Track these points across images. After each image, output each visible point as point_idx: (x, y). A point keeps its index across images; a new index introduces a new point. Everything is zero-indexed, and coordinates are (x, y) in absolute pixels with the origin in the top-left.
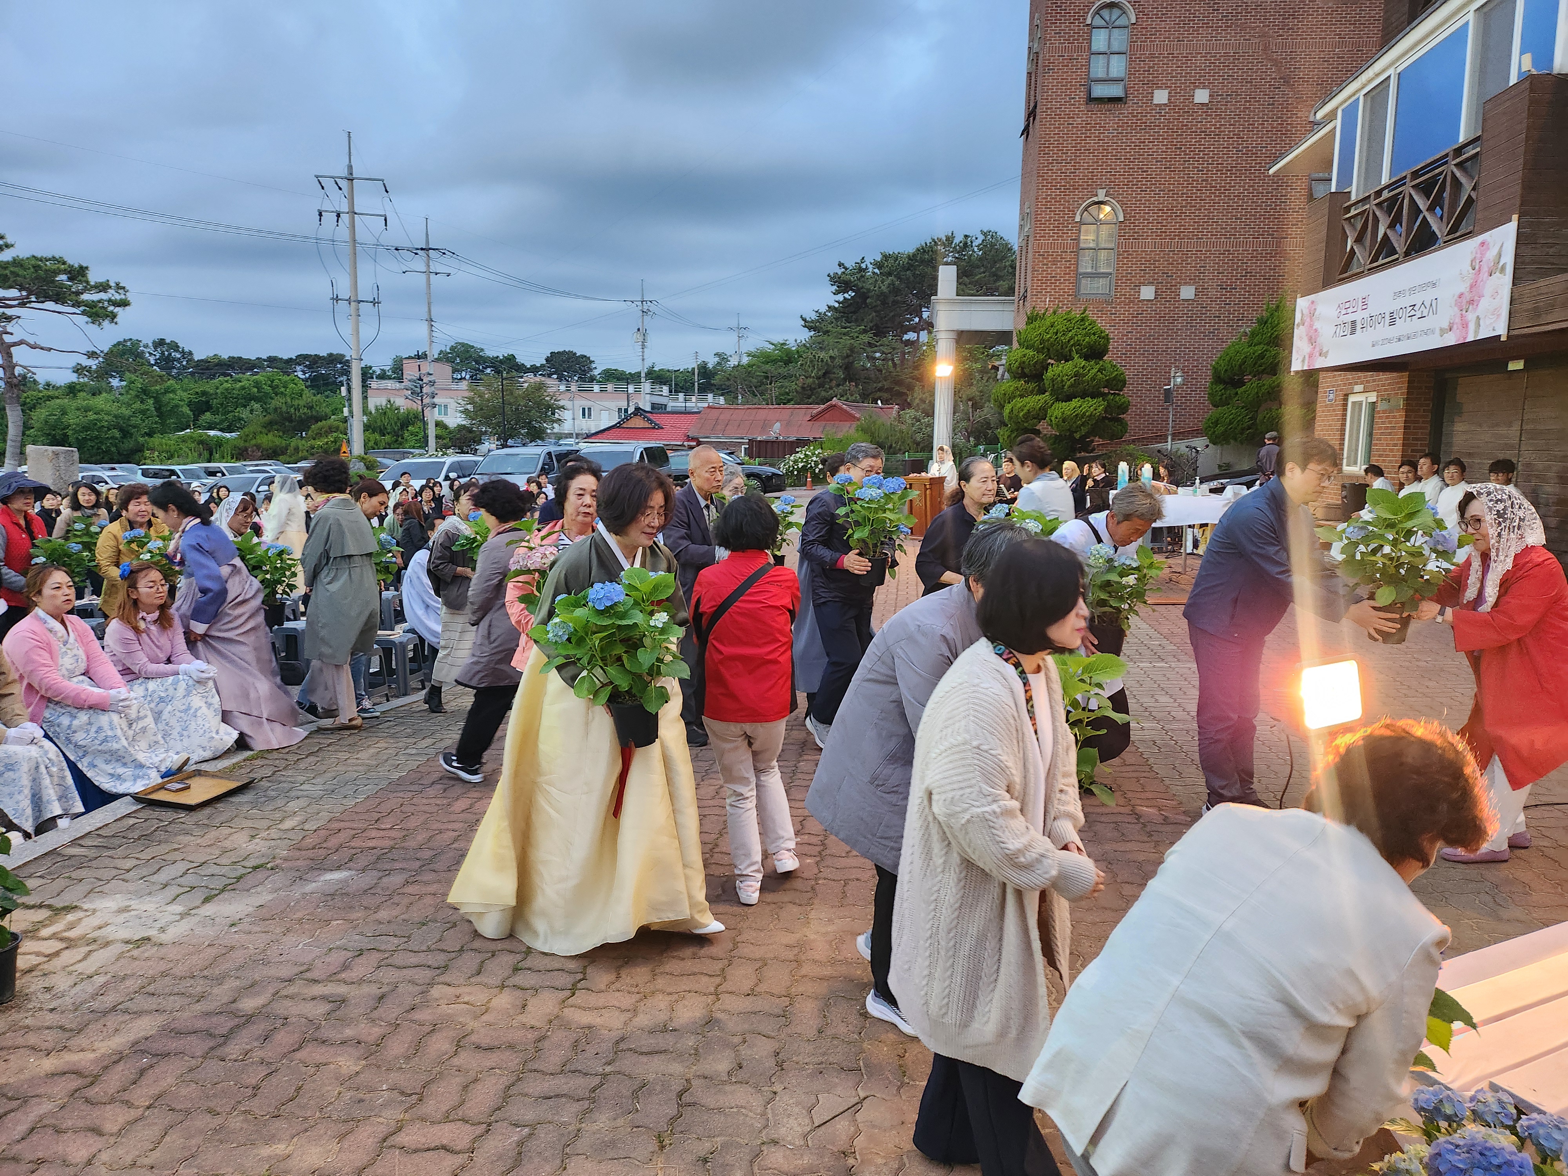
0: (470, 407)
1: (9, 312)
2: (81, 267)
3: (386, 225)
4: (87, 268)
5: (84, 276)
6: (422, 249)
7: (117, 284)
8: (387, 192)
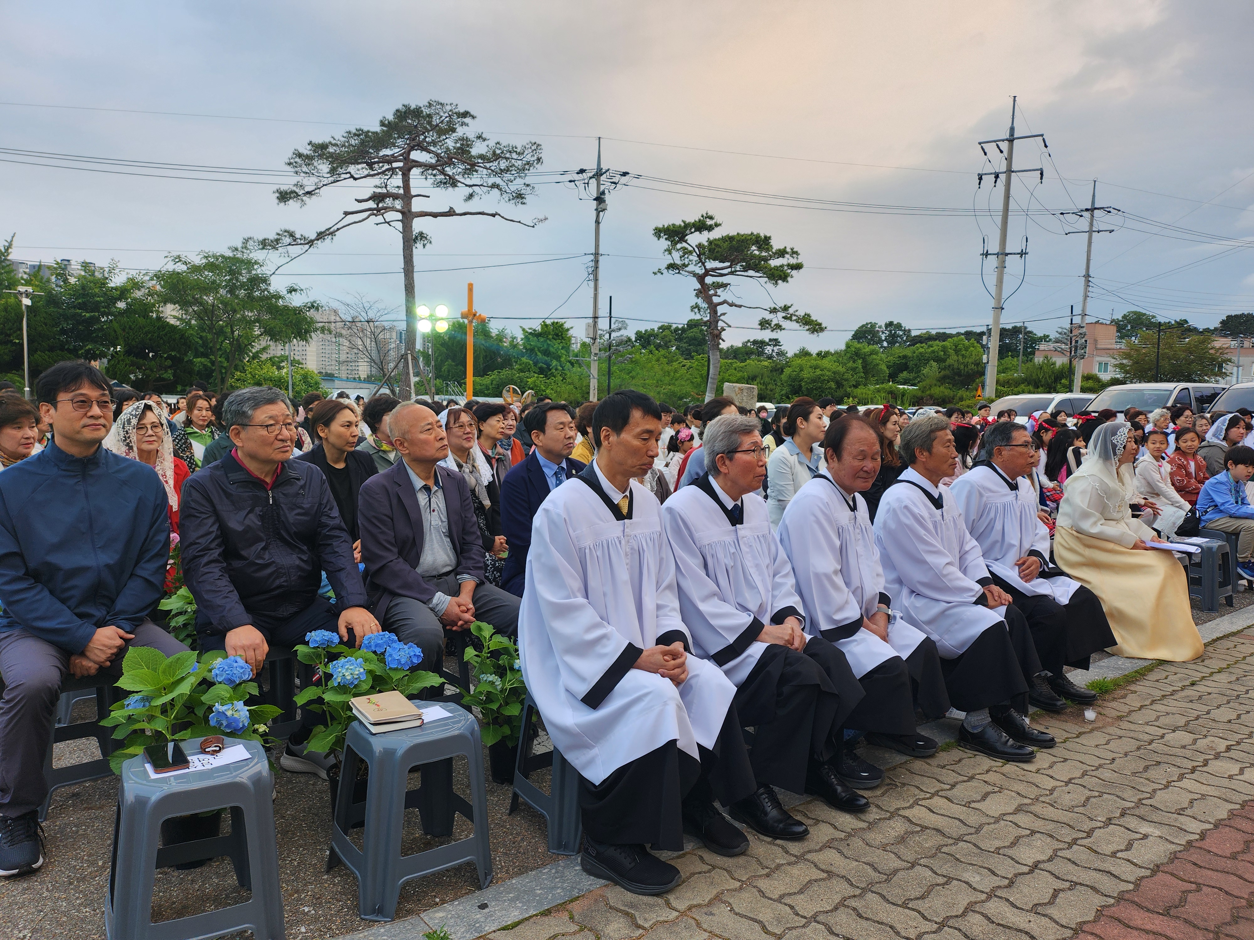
0: (1125, 361)
1: (720, 280)
2: (765, 237)
3: (1041, 178)
4: (770, 238)
5: (768, 244)
6: (1087, 210)
7: (792, 249)
8: (1046, 146)
